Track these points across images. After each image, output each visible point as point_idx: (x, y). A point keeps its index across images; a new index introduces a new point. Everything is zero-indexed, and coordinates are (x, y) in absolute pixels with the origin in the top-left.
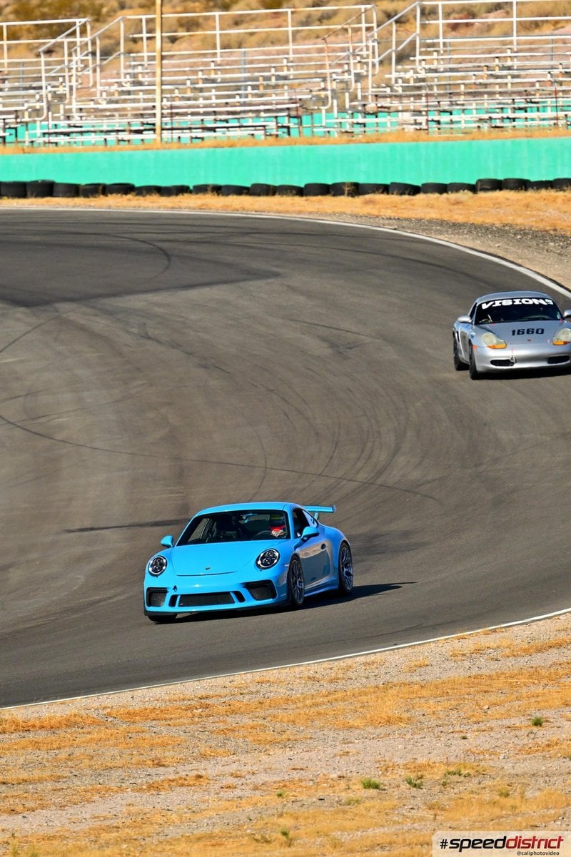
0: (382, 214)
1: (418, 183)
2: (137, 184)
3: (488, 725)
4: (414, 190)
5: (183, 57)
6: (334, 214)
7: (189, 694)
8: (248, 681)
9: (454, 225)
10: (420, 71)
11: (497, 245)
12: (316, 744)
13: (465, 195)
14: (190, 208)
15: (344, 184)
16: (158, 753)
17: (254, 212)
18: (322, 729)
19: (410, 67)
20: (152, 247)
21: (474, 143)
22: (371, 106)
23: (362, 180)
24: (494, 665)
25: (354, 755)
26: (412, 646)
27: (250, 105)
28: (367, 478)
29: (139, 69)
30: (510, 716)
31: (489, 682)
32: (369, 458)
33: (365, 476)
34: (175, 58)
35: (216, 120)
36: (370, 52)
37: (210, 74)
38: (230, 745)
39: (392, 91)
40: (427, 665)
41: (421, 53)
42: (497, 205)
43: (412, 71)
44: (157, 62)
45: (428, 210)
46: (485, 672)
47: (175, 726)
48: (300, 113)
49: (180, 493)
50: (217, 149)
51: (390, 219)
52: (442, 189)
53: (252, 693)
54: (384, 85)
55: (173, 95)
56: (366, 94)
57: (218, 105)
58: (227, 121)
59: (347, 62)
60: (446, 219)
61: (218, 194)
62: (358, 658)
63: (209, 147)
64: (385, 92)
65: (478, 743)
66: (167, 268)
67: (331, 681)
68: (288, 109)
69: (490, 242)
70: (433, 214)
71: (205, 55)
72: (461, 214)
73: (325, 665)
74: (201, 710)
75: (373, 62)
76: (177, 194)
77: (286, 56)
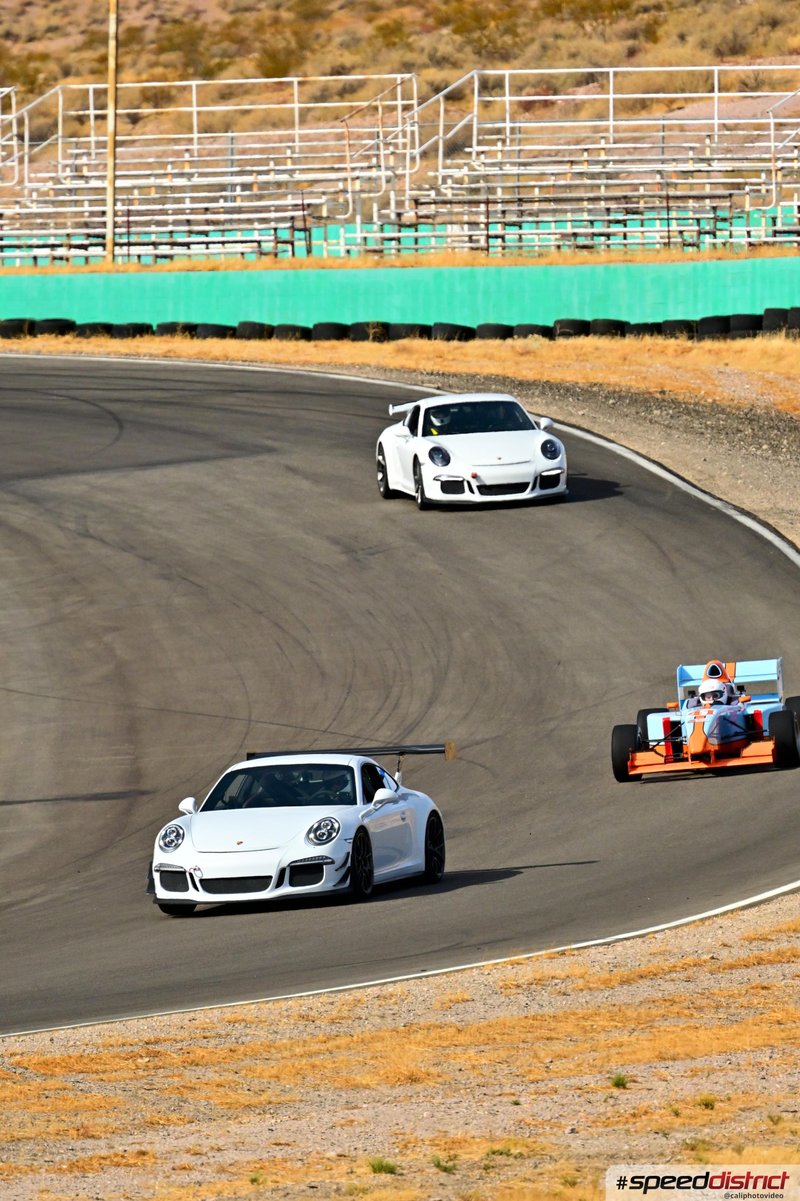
0: (421, 367)
1: (472, 323)
2: (79, 321)
3: (550, 1086)
4: (466, 334)
5: (148, 143)
6: (353, 365)
7: (131, 1038)
8: (216, 1020)
9: (521, 383)
10: (478, 168)
11: (581, 413)
12: (307, 1109)
13: (536, 342)
14: (151, 355)
15: (367, 324)
16: (83, 1119)
17: (240, 362)
18: (316, 1088)
19: (463, 161)
20: (96, 408)
21: (553, 269)
22: (409, 215)
23: (394, 318)
24: (561, 1001)
25: (360, 1124)
26: (446, 973)
27: (239, 210)
28: (390, 736)
29: (84, 160)
30: (581, 1073)
31: (553, 1025)
32: (394, 709)
33: (389, 733)
34: (137, 144)
35: (190, 232)
36: (408, 140)
37: (183, 168)
38: (189, 1110)
39: (437, 195)
40: (468, 1001)
41: (480, 143)
42: (581, 357)
43: (466, 168)
44: (109, 150)
45: (485, 362)
46: (548, 1011)
47: (110, 1081)
48: (308, 225)
49: (129, 754)
50: (191, 273)
51: (432, 374)
52: (505, 332)
53: (220, 1036)
54: (427, 186)
55: (130, 197)
56: (403, 198)
57: (193, 211)
58: (206, 233)
59: (377, 152)
60: (510, 375)
61: (192, 337)
62: (371, 989)
63: (179, 270)
64: (429, 195)
65: (535, 1111)
66: (117, 439)
67: (333, 1022)
68: (292, 218)
69: (570, 408)
70: (492, 369)
71: (176, 141)
72: (531, 369)
73: (324, 999)
74: (147, 1059)
75: (411, 153)
76: (134, 336)
77: (290, 144)
